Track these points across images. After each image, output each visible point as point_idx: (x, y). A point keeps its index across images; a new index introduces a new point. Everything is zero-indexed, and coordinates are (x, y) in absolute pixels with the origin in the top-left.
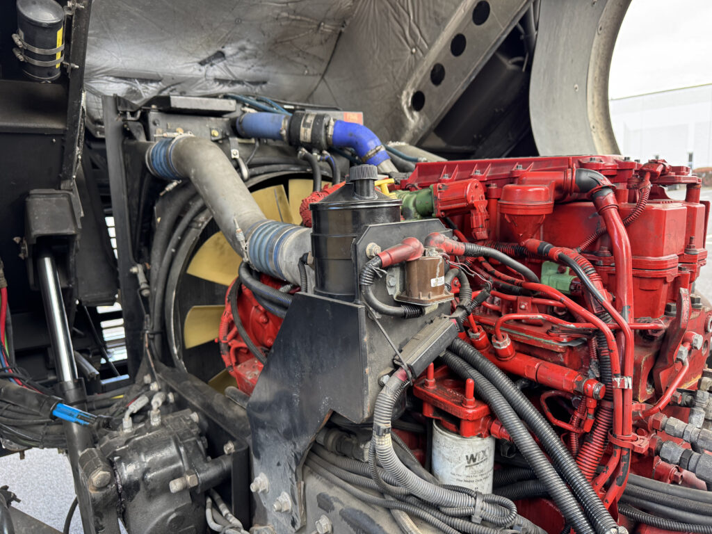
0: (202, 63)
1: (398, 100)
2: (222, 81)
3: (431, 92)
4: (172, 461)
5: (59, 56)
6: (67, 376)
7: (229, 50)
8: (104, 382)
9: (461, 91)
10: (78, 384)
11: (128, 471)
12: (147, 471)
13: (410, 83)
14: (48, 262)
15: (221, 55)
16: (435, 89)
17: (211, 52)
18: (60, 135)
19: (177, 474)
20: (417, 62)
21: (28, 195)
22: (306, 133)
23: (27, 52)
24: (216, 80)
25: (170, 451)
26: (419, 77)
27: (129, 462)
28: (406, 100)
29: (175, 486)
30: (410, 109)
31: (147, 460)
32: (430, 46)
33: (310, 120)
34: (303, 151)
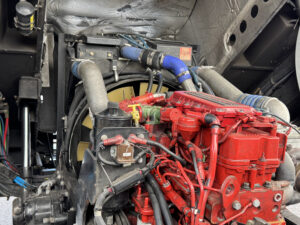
0: (119, 10)
1: (222, 38)
2: (131, 19)
3: (239, 35)
4: (47, 210)
5: (32, 26)
6: (26, 165)
7: (133, 5)
8: (45, 170)
9: (254, 38)
10: (30, 169)
11: (29, 211)
12: (36, 212)
13: (229, 29)
14: (26, 110)
15: (129, 7)
16: (241, 35)
17: (123, 6)
18: (34, 55)
19: (48, 216)
20: (234, 18)
21: (20, 79)
22: (149, 61)
23: (18, 24)
24: (128, 18)
25: (48, 206)
26: (234, 27)
27: (31, 207)
28: (226, 39)
29: (45, 221)
30: (228, 44)
31: (37, 207)
32: (241, 10)
33: (152, 54)
34: (149, 69)
